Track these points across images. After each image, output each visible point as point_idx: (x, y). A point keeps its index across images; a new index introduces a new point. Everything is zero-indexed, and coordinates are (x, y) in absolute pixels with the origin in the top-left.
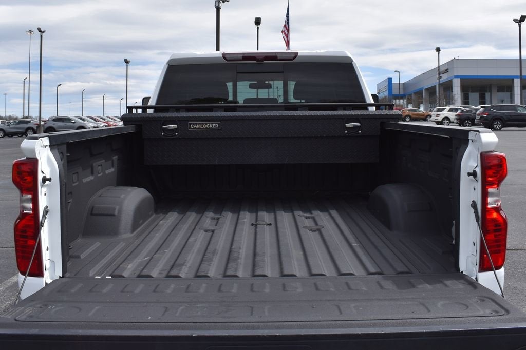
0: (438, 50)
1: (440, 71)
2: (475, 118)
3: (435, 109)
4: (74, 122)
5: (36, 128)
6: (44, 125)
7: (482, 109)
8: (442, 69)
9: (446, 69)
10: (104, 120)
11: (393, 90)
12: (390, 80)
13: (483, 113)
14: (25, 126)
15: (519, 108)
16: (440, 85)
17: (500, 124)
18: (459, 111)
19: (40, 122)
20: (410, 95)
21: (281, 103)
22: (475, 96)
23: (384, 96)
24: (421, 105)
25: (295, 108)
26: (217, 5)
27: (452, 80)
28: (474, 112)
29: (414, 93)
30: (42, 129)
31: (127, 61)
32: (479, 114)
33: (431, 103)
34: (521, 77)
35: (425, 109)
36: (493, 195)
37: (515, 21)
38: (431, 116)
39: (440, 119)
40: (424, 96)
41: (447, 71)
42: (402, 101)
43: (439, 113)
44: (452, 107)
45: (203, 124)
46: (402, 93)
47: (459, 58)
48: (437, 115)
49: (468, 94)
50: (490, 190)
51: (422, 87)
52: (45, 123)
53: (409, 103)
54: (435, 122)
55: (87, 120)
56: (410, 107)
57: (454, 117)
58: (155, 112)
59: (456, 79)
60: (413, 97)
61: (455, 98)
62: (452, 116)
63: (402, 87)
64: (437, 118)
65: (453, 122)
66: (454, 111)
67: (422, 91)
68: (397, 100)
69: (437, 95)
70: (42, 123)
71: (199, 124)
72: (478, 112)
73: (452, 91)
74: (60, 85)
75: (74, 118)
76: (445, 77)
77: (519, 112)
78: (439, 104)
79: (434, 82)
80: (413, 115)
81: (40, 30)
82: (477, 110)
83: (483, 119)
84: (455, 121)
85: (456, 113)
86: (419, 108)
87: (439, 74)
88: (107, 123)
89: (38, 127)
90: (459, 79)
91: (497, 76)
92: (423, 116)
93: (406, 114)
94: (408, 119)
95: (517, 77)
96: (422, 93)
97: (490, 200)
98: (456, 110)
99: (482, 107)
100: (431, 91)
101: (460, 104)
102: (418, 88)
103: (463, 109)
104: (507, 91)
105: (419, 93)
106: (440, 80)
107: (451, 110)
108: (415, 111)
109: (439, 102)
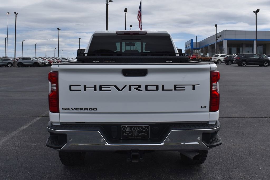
0: (216, 26)
1: (217, 36)
2: (233, 60)
3: (214, 56)
4: (32, 60)
5: (13, 63)
6: (17, 61)
7: (236, 56)
8: (218, 35)
9: (220, 35)
10: (47, 59)
11: (193, 46)
12: (192, 40)
13: (237, 57)
14: (7, 62)
15: (255, 56)
16: (217, 43)
17: (245, 63)
18: (226, 57)
19: (15, 60)
20: (202, 49)
21: (140, 52)
22: (234, 49)
23: (189, 49)
24: (208, 53)
25: (145, 54)
26: (107, 3)
27: (223, 41)
28: (233, 57)
29: (204, 47)
30: (16, 64)
31: (59, 29)
32: (235, 58)
33: (212, 52)
34: (256, 40)
35: (209, 55)
36: (214, 85)
37: (254, 12)
38: (212, 59)
39: (216, 60)
40: (209, 49)
41: (220, 36)
42: (198, 51)
43: (216, 57)
44: (222, 54)
45: (109, 61)
46: (198, 47)
47: (227, 30)
48: (215, 58)
49: (231, 48)
50: (214, 84)
51: (208, 44)
52: (18, 60)
53: (201, 52)
54: (214, 62)
55: (39, 59)
56: (202, 54)
57: (223, 60)
58: (87, 55)
59: (225, 40)
60: (204, 49)
61: (224, 50)
62: (222, 59)
63: (198, 44)
64: (215, 60)
65: (223, 62)
66: (223, 56)
67: (208, 46)
68: (196, 51)
69: (216, 48)
70: (16, 60)
71: (107, 61)
72: (235, 57)
73: (223, 47)
74: (24, 41)
75: (32, 58)
76: (219, 39)
77: (255, 57)
78: (216, 53)
79: (214, 42)
80: (203, 58)
81: (15, 13)
82: (234, 56)
83: (237, 61)
84: (224, 62)
85: (224, 58)
86: (207, 55)
87: (217, 38)
88: (49, 61)
89: (14, 62)
90: (226, 41)
91: (245, 39)
92: (208, 59)
93: (200, 58)
94: (200, 60)
95: (255, 40)
96: (208, 48)
97: (213, 87)
98: (224, 56)
99: (236, 55)
100: (213, 46)
101: (227, 53)
102: (206, 44)
103: (228, 55)
104: (251, 47)
105: (206, 47)
106: (217, 41)
107: (222, 56)
108: (204, 56)
109: (216, 52)
